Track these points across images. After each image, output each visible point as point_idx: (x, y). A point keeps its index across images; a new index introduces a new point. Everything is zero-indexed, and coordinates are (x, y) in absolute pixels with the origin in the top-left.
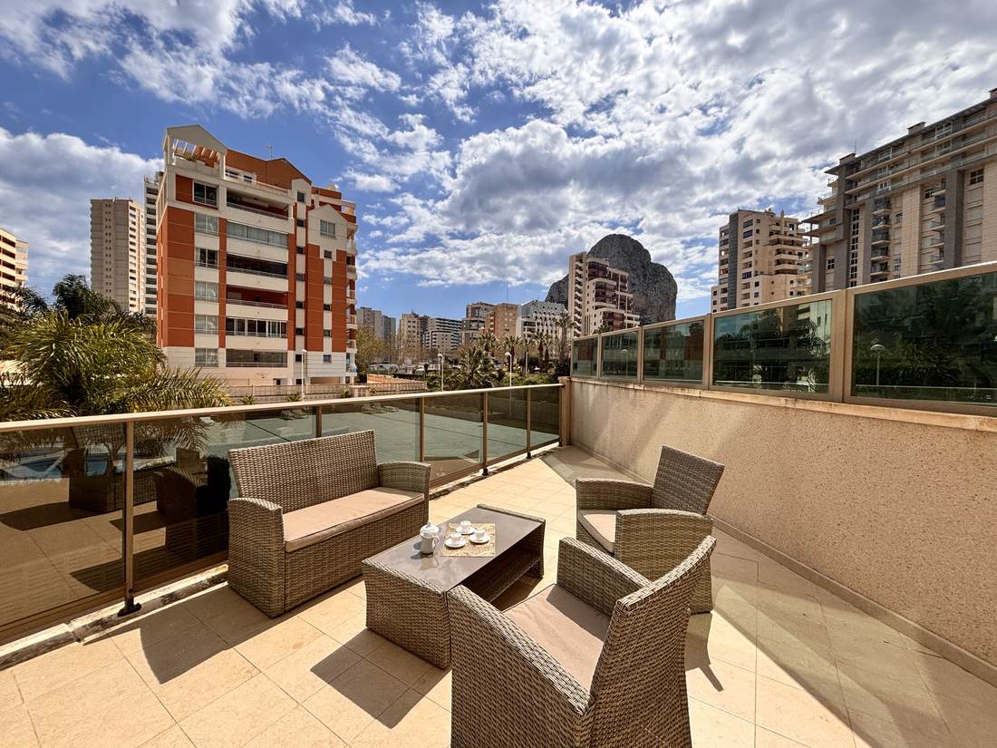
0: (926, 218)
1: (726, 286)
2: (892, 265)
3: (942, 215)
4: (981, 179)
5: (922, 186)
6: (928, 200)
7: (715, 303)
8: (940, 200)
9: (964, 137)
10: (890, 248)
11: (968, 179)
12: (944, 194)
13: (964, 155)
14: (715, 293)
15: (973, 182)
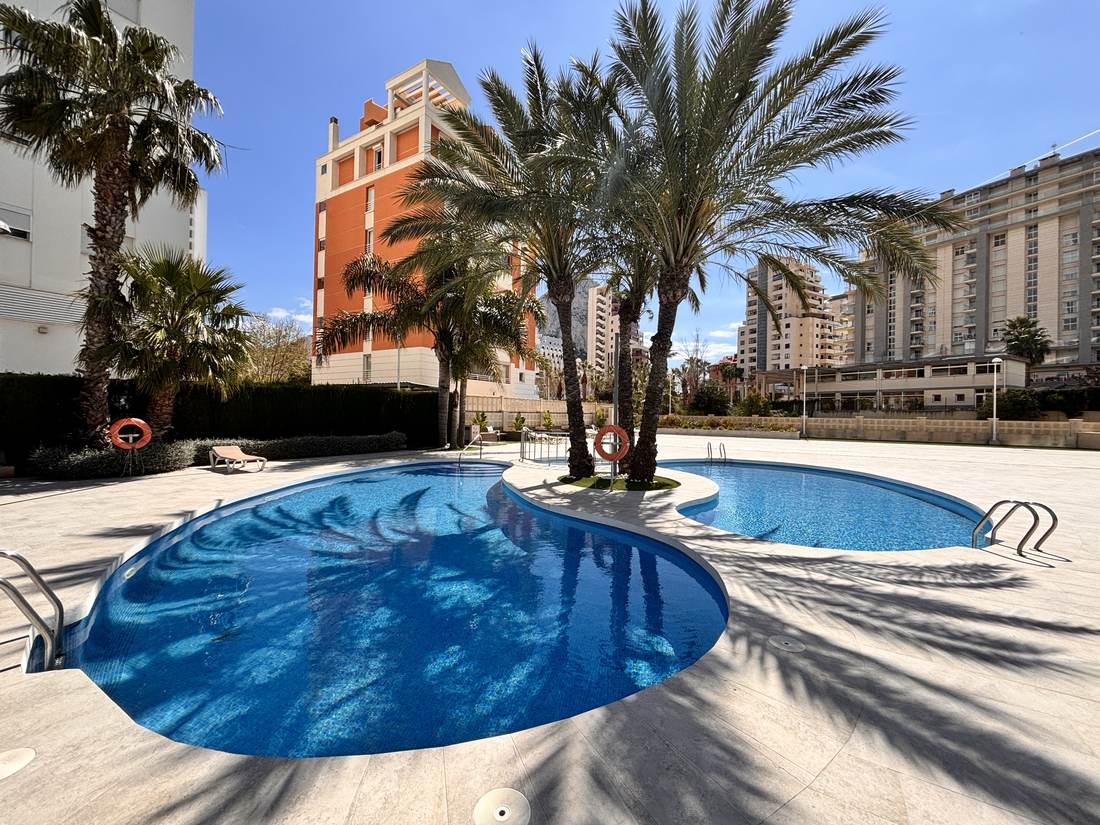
0: (957, 272)
1: (755, 326)
2: (927, 311)
3: (972, 271)
4: (1003, 243)
5: (954, 245)
6: (960, 256)
7: (742, 343)
8: (971, 258)
9: (990, 206)
10: (926, 296)
11: (993, 241)
12: (974, 253)
13: (990, 221)
14: (742, 333)
15: (997, 244)
